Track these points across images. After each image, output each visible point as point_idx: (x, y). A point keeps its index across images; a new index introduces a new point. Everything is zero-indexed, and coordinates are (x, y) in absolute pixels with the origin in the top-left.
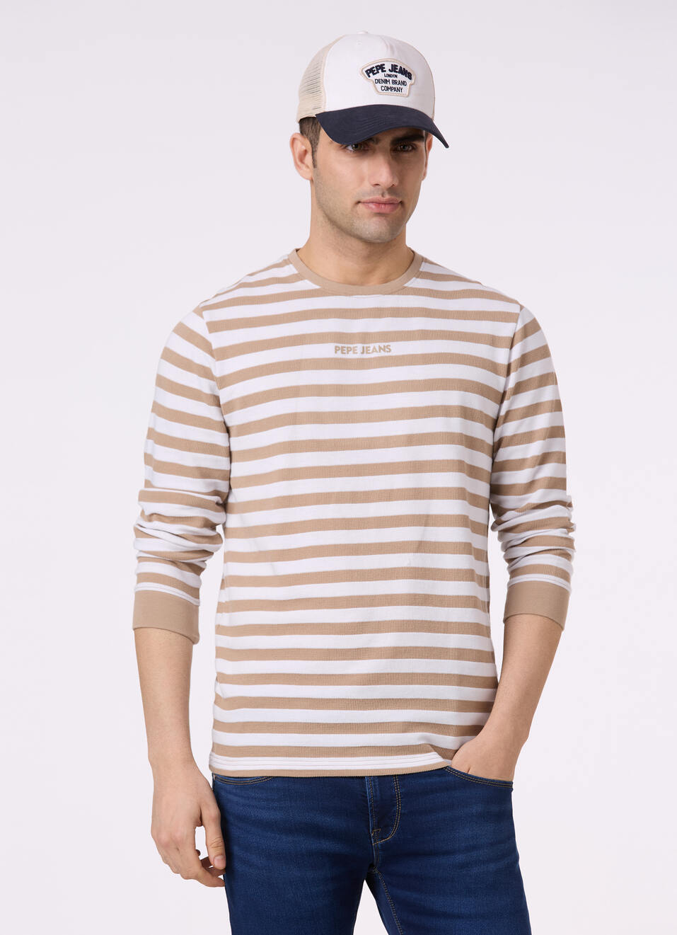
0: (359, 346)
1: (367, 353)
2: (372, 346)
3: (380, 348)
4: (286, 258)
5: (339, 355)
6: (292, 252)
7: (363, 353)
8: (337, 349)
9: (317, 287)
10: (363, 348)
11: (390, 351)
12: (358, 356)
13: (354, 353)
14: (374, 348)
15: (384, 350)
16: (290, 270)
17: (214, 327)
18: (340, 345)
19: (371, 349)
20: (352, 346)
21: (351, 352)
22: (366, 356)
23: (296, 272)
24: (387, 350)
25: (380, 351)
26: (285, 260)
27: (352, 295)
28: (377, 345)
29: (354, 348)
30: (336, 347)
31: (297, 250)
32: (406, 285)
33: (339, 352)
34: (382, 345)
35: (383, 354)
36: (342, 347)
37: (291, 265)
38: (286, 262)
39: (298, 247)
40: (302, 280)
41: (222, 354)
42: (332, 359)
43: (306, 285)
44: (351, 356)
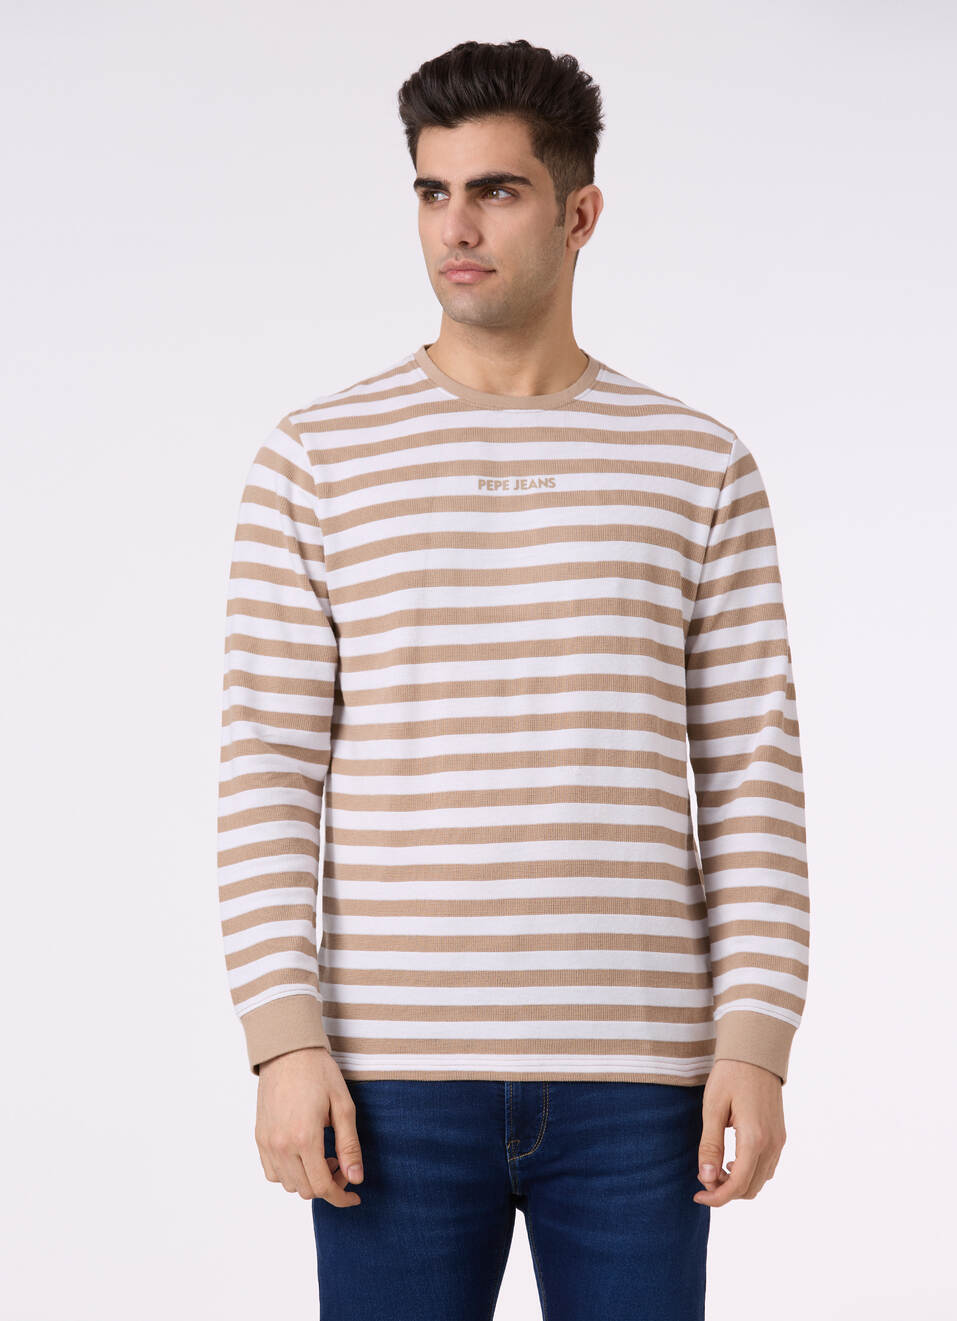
0: (512, 480)
1: (523, 489)
2: (529, 479)
3: (540, 482)
4: (413, 359)
5: (484, 492)
6: (421, 350)
7: (516, 489)
8: (481, 484)
9: (454, 397)
10: (517, 481)
11: (554, 485)
12: (511, 492)
13: (504, 489)
14: (533, 482)
15: (546, 485)
16: (417, 376)
17: (319, 457)
18: (486, 479)
19: (528, 483)
20: (501, 479)
21: (500, 488)
22: (521, 492)
23: (426, 378)
24: (549, 484)
25: (540, 486)
26: (411, 363)
27: (502, 409)
28: (536, 478)
29: (505, 482)
30: (480, 481)
31: (427, 348)
32: (576, 398)
33: (485, 488)
34: (543, 478)
35: (544, 489)
36: (489, 481)
37: (419, 369)
38: (413, 365)
39: (427, 343)
40: (433, 387)
41: (329, 490)
42: (475, 497)
43: (440, 394)
44: (500, 492)
